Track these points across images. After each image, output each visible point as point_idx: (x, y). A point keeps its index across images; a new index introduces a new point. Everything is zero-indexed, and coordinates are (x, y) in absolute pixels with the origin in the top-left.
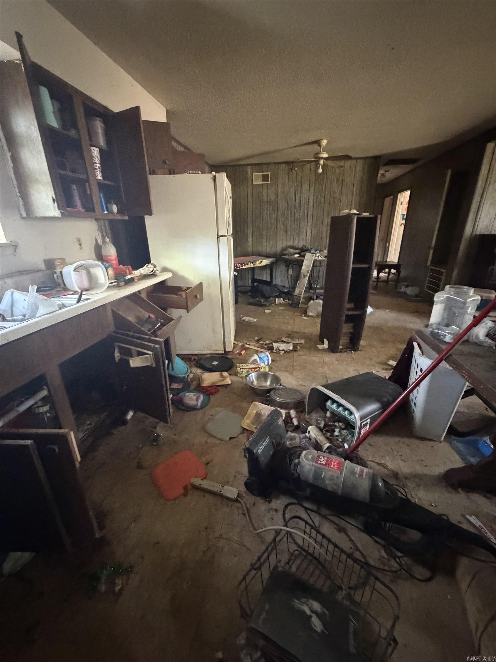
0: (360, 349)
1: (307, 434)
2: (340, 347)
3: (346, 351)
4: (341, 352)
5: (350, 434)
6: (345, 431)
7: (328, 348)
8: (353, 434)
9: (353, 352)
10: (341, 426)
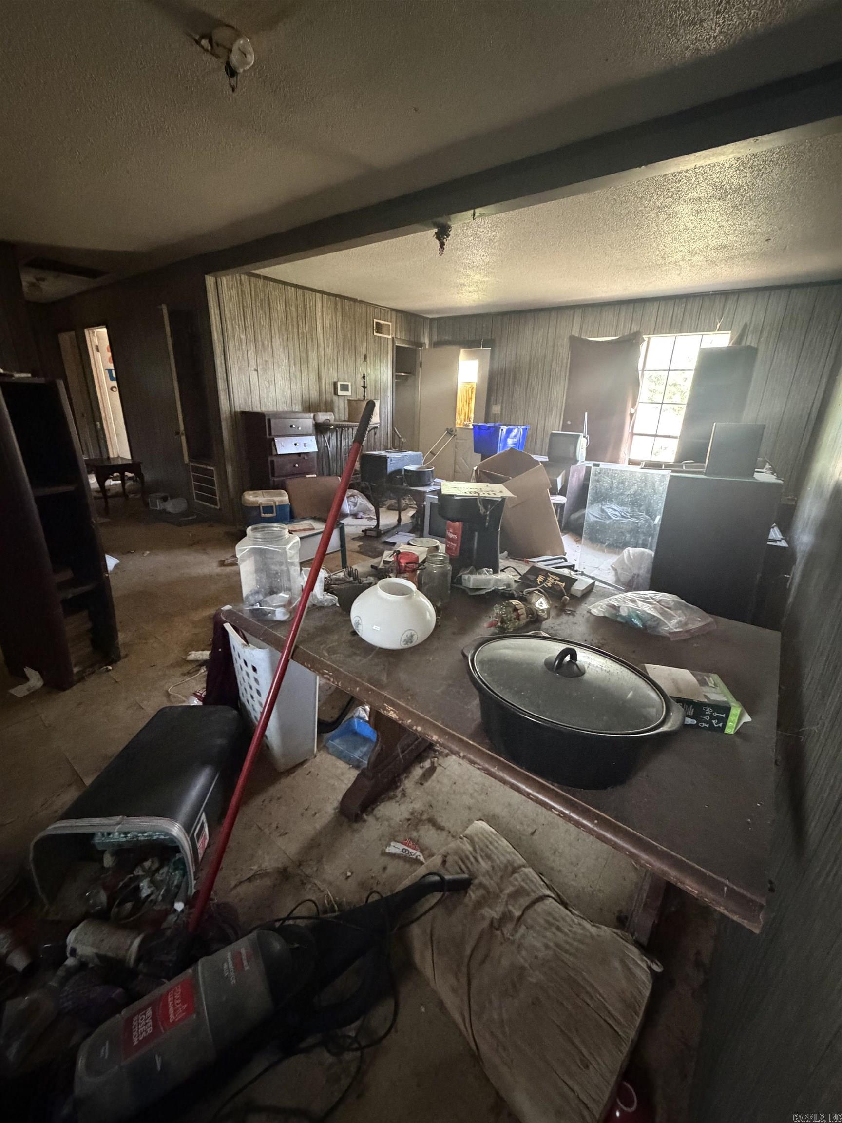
0: (123, 653)
1: (70, 962)
2: (75, 670)
3: (93, 673)
4: (81, 679)
5: (175, 869)
6: (164, 870)
7: (44, 685)
8: (181, 865)
9: (110, 668)
10: (150, 868)
